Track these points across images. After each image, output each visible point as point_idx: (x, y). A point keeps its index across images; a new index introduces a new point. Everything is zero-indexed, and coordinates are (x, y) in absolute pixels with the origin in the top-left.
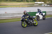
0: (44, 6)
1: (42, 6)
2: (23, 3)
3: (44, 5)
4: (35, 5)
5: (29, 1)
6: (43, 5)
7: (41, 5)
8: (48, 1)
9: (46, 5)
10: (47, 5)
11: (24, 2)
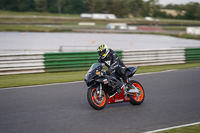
0: (117, 30)
1: (107, 31)
2: (35, 17)
3: (117, 28)
4: (81, 24)
5: (60, 8)
6: (112, 26)
7: (103, 26)
8: (130, 10)
9: (123, 26)
10: (129, 25)
11: (41, 11)
